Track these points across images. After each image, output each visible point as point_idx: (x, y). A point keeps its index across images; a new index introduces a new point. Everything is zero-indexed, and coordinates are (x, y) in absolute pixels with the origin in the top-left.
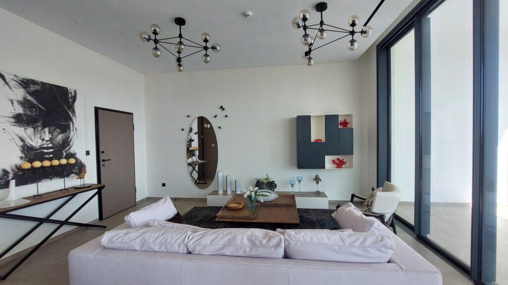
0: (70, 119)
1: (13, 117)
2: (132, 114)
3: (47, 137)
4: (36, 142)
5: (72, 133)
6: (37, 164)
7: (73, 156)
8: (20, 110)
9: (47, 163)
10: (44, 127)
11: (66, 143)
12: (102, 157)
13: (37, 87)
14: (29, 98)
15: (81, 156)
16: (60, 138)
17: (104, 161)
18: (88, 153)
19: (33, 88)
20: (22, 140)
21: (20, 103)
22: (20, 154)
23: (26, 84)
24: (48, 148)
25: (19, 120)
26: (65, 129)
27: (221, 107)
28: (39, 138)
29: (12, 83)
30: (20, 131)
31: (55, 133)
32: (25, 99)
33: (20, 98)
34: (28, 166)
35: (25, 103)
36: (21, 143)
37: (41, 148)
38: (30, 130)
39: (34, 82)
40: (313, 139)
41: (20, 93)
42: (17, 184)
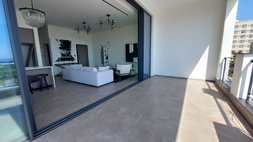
0: (70, 48)
1: (59, 48)
2: (87, 45)
3: (66, 52)
4: (64, 53)
5: (71, 51)
6: (64, 57)
7: (71, 56)
8: (60, 46)
9: (65, 57)
10: (65, 50)
11: (70, 53)
12: (79, 57)
13: (63, 41)
14: (62, 44)
15: (73, 56)
16: (68, 52)
17: (79, 58)
18: (75, 56)
19: (62, 41)
20: (61, 52)
21: (60, 45)
22: (61, 55)
23: (61, 41)
24: (66, 54)
25: (60, 48)
26: (69, 50)
27: (108, 42)
28: (64, 52)
29: (59, 41)
30: (61, 50)
31: (67, 51)
32: (61, 44)
33: (60, 44)
34: (62, 57)
35: (61, 45)
36: (61, 53)
37: (65, 54)
38: (62, 50)
39: (62, 40)
40: (130, 53)
41: (60, 43)
42: (61, 61)
